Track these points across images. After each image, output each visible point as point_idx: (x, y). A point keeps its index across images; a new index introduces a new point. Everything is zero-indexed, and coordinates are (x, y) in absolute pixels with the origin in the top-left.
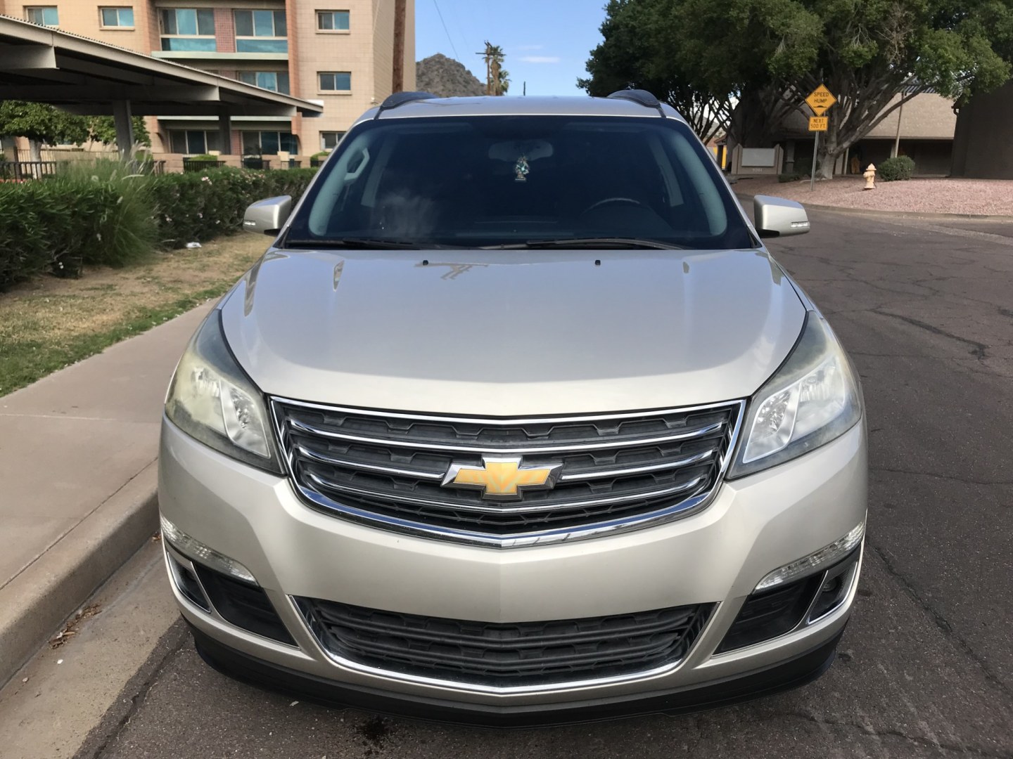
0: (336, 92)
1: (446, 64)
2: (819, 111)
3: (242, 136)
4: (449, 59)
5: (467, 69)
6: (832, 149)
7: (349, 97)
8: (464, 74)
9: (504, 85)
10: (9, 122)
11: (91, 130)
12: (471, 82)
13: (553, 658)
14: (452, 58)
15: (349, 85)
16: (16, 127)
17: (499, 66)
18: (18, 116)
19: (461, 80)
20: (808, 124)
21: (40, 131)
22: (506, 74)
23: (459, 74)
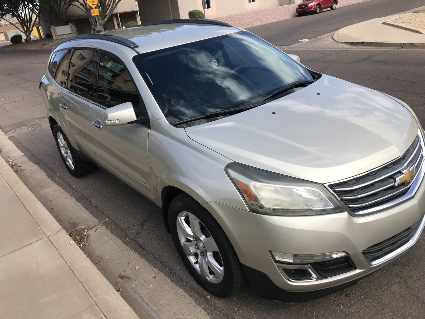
2: (94, 7)
6: (101, 22)
20: (91, 13)
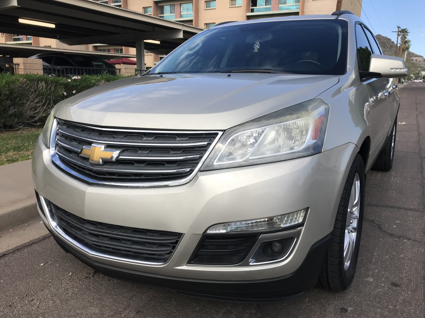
1: (382, 39)
4: (384, 37)
5: (392, 41)
8: (390, 43)
9: (408, 47)
12: (394, 47)
13: (110, 243)
14: (385, 36)
17: (406, 38)
19: (388, 46)
22: (409, 41)
23: (388, 43)
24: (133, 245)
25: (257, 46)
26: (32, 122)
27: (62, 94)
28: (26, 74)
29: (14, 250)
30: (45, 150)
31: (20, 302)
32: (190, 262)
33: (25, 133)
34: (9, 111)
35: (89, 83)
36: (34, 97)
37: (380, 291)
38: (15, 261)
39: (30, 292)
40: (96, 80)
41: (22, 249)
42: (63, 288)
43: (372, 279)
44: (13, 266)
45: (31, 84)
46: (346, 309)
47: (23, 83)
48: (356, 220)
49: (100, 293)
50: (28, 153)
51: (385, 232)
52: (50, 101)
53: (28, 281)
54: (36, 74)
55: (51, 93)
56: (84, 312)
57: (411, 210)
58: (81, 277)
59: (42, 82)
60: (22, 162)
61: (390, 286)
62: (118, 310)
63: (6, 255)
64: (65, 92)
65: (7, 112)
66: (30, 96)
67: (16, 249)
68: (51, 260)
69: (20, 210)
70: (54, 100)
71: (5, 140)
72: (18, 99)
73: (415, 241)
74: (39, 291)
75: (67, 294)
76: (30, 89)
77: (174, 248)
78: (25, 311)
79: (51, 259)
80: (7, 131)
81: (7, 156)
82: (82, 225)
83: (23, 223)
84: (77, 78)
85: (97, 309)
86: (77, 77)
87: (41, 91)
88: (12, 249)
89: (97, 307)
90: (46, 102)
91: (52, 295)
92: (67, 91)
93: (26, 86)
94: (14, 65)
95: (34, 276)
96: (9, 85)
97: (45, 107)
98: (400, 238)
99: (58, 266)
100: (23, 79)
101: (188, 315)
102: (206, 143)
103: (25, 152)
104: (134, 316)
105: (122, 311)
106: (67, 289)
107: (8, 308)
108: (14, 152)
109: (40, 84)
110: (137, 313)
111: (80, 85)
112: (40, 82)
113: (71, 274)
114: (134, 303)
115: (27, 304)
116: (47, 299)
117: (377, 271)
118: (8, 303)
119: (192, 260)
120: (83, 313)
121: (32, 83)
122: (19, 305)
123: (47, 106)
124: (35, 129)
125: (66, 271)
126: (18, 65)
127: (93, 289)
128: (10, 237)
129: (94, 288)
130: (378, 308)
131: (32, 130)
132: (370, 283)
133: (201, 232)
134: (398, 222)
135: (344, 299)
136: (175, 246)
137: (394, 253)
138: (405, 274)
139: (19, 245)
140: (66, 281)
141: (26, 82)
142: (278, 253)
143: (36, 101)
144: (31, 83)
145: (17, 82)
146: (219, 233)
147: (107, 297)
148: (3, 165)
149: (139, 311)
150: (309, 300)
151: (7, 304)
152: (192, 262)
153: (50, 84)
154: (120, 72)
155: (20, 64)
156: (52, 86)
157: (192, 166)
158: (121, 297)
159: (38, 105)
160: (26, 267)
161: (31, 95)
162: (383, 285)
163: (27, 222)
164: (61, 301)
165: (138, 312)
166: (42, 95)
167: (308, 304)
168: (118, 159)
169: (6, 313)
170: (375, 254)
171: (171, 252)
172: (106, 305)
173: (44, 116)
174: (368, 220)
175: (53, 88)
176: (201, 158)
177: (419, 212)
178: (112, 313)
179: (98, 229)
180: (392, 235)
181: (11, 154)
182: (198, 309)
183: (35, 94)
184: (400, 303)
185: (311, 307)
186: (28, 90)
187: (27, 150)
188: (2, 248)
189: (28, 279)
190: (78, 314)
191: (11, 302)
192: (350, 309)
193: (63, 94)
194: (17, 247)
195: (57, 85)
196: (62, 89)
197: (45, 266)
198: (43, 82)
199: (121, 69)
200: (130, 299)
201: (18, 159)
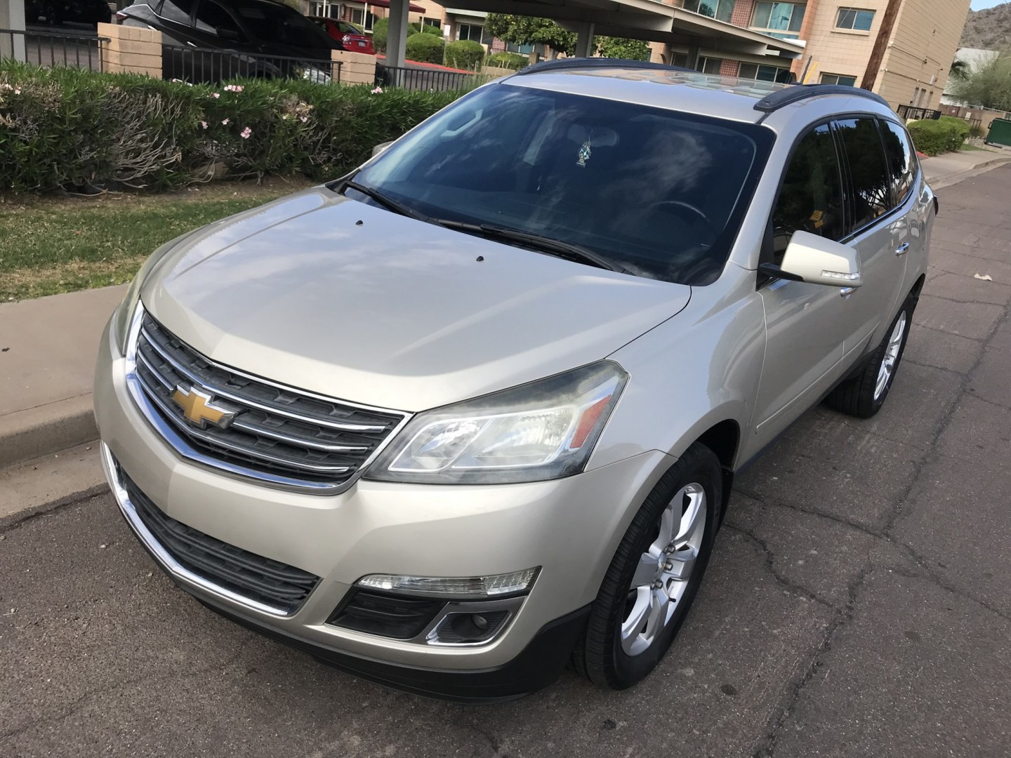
0: (852, 31)
3: (740, 66)
7: (865, 38)
10: (537, 31)
11: (599, 45)
15: (870, 26)
16: (540, 36)
18: (545, 26)
21: (558, 41)
24: (243, 575)
25: (585, 154)
26: (127, 182)
27: (196, 125)
28: (122, 73)
29: (58, 505)
30: (117, 359)
31: (55, 618)
32: (330, 621)
33: (110, 205)
34: (80, 155)
35: (260, 103)
36: (135, 128)
37: (694, 698)
38: (57, 530)
39: (75, 600)
40: (278, 96)
41: (72, 505)
42: (133, 603)
43: (692, 671)
44: (52, 541)
45: (131, 100)
46: (614, 723)
47: (113, 95)
48: (684, 563)
49: (194, 623)
50: (110, 267)
51: (774, 572)
52: (170, 138)
53: (74, 578)
54: (144, 74)
55: (173, 119)
56: (161, 656)
57: (857, 526)
58: (167, 585)
59: (156, 97)
60: (96, 289)
61: (718, 691)
62: (219, 661)
63: (41, 513)
64: (205, 121)
65: (76, 157)
66: (126, 125)
67: (62, 503)
68: (120, 540)
69: (78, 418)
70: (179, 136)
71: (66, 224)
72: (99, 131)
73: (821, 601)
74: (90, 601)
75: (137, 614)
76: (127, 110)
77: (308, 592)
78: (60, 638)
79: (120, 536)
80: (73, 196)
81: (67, 271)
82: (164, 521)
83: (82, 443)
84: (234, 90)
85: (183, 653)
86: (234, 87)
87: (152, 115)
88: (54, 503)
89: (184, 650)
90: (160, 139)
91: (111, 614)
92: (209, 118)
93: (120, 102)
94: (99, 41)
95: (86, 569)
96: (82, 101)
97: (159, 149)
98: (795, 592)
99: (131, 555)
100: (115, 87)
101: (335, 691)
102: (382, 428)
103: (104, 264)
104: (242, 677)
105: (223, 665)
106: (140, 605)
107: (33, 628)
108: (82, 261)
109: (151, 101)
110: (249, 672)
111: (239, 106)
112: (150, 96)
113: (150, 574)
114: (248, 653)
115: (66, 625)
116: (102, 621)
117: (710, 656)
118: (34, 617)
119: (334, 619)
120: (157, 658)
121: (133, 96)
122: (51, 625)
123: (163, 149)
124: (134, 197)
125: (144, 567)
126: (108, 40)
127: (185, 613)
128: (53, 473)
129: (186, 611)
130: (672, 730)
131: (126, 198)
132: (683, 678)
133: (350, 581)
134: (815, 552)
135: (620, 703)
136: (310, 591)
137: (764, 623)
138: (761, 670)
139: (68, 494)
140: (140, 587)
141: (120, 95)
142: (481, 629)
143: (139, 137)
144: (131, 97)
145: (101, 95)
146: (379, 588)
147: (205, 633)
148: (56, 293)
149: (254, 670)
150: (557, 697)
151: (31, 618)
152: (333, 622)
153: (173, 100)
154: (339, 70)
155: (112, 39)
156: (178, 106)
157: (354, 463)
158: (228, 637)
159: (144, 146)
160: (74, 547)
161: (128, 123)
162: (706, 686)
163: (89, 441)
164: (126, 627)
165: (251, 672)
166: (155, 125)
167: (551, 704)
168: (231, 425)
169: (28, 637)
170: (727, 619)
171: (303, 598)
172: (199, 648)
173: (155, 170)
174: (756, 539)
175: (178, 111)
176: (369, 452)
177: (872, 534)
178: (206, 665)
179: (189, 535)
180: (783, 582)
181: (74, 265)
182: (355, 681)
183: (138, 121)
184: (718, 728)
185: (554, 710)
186: (124, 111)
187: (109, 260)
188: (35, 497)
189: (74, 574)
190: (149, 658)
191: (39, 616)
192: (621, 724)
193: (200, 126)
194: (63, 498)
195: (189, 105)
196: (199, 114)
197: (108, 549)
198: (158, 95)
199: (342, 63)
200: (243, 643)
201: (87, 282)
